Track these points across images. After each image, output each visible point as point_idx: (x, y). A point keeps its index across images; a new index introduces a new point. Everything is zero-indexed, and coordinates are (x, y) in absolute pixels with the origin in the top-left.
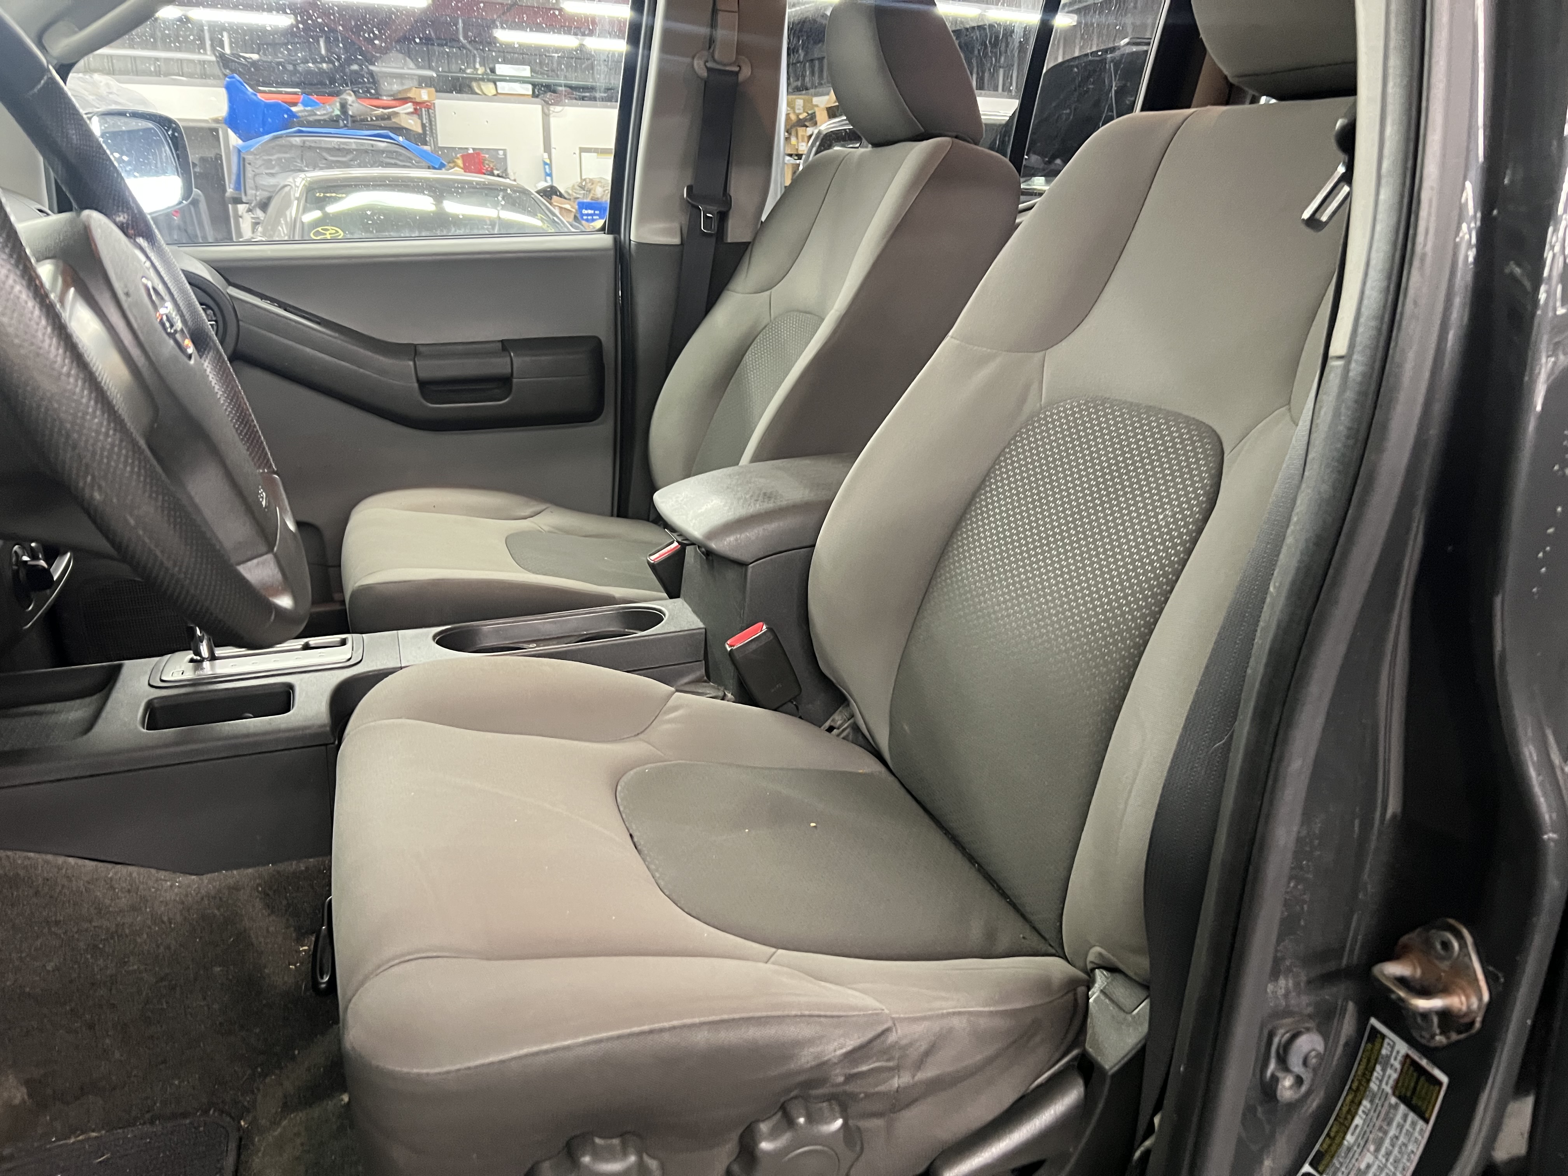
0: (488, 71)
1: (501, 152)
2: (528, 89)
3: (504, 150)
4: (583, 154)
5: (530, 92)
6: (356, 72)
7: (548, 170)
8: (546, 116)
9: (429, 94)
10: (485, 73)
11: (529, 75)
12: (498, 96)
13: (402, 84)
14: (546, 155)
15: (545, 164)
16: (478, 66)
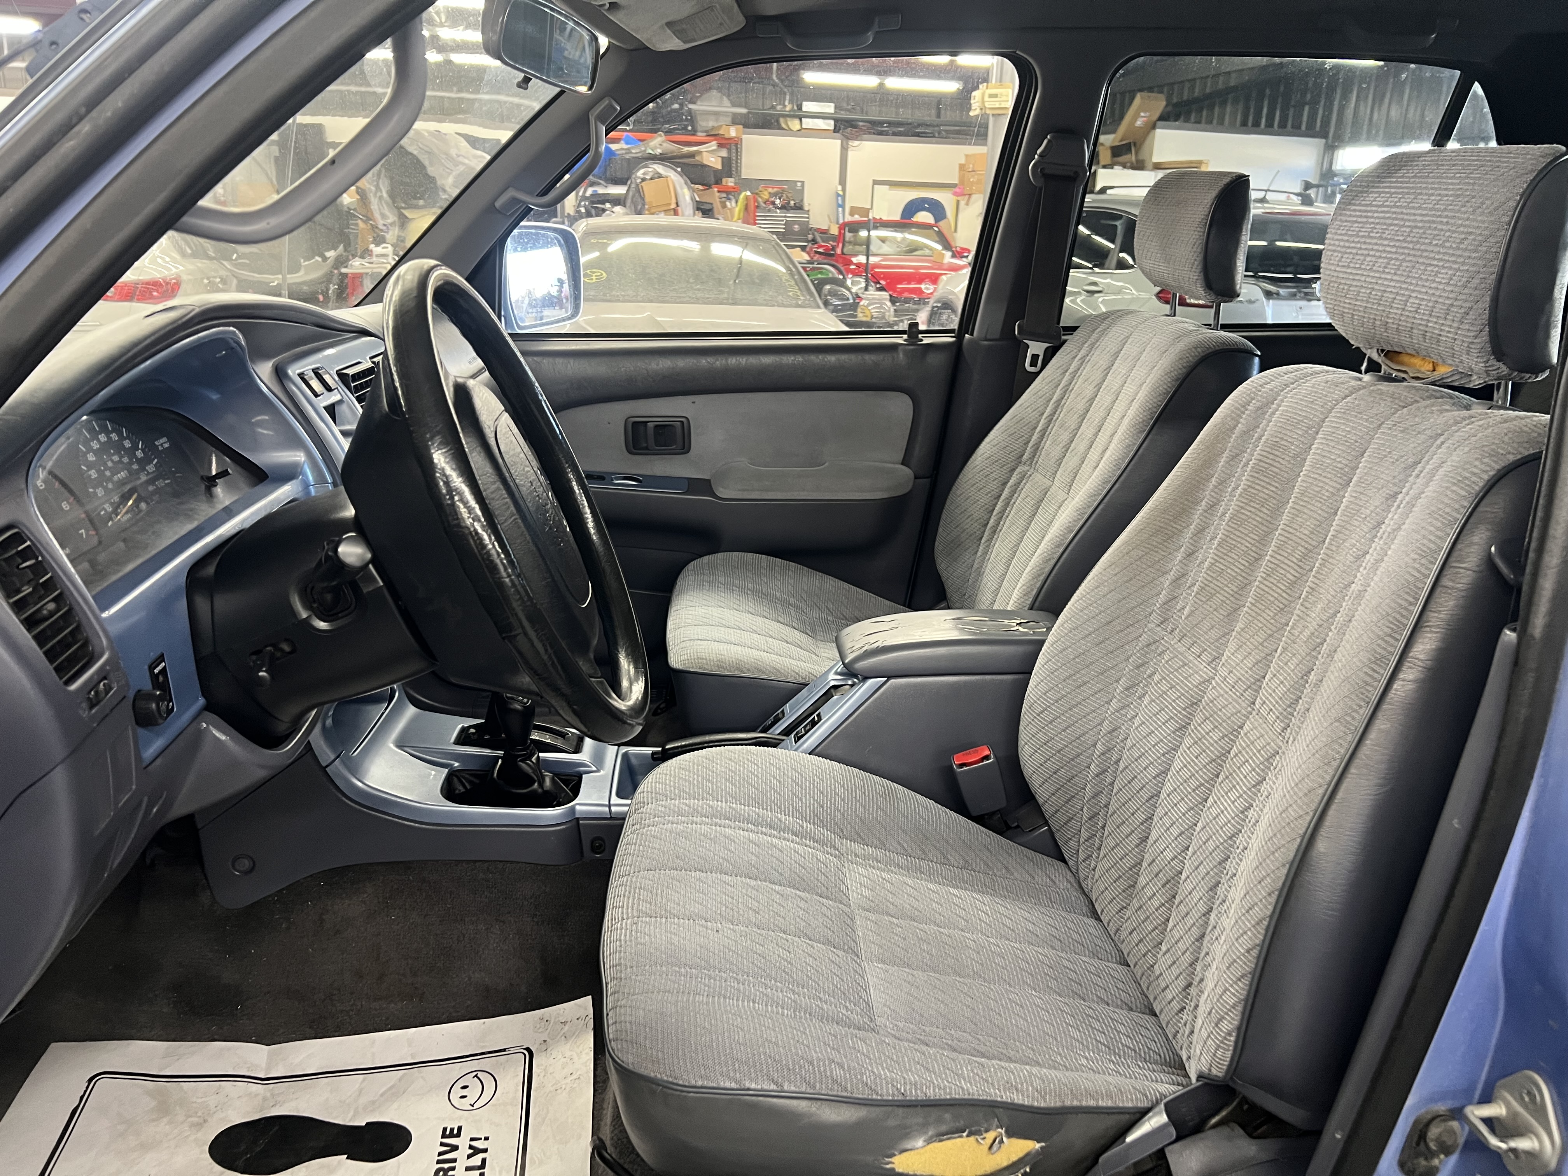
0: (795, 108)
1: (799, 184)
2: (830, 125)
3: (803, 182)
4: (876, 186)
5: (832, 128)
6: (675, 110)
7: (840, 202)
8: (844, 150)
9: (737, 130)
10: (792, 110)
11: (833, 111)
12: (803, 132)
13: (717, 120)
14: (840, 188)
15: (838, 195)
16: (787, 103)
